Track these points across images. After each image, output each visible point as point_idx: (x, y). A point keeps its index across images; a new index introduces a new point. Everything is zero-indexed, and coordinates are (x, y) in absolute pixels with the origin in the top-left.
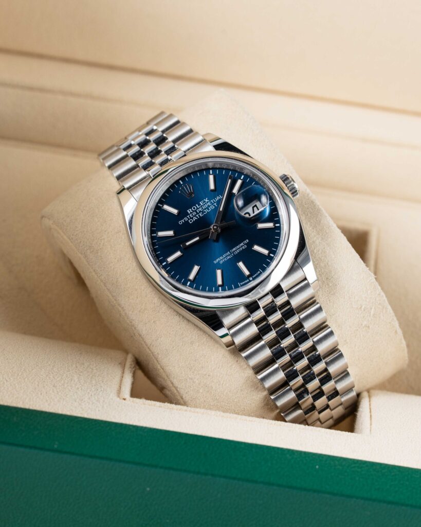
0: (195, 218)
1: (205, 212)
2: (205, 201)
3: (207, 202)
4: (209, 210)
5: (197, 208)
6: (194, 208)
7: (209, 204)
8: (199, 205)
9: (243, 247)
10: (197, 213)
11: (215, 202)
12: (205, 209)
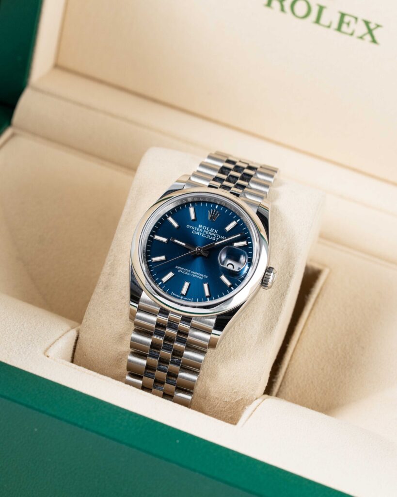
0: (198, 233)
1: (207, 236)
2: (214, 231)
3: (215, 233)
4: (210, 237)
5: (206, 230)
6: (204, 228)
7: (215, 235)
8: (209, 229)
9: (200, 278)
10: (202, 232)
11: (218, 238)
12: (209, 235)
